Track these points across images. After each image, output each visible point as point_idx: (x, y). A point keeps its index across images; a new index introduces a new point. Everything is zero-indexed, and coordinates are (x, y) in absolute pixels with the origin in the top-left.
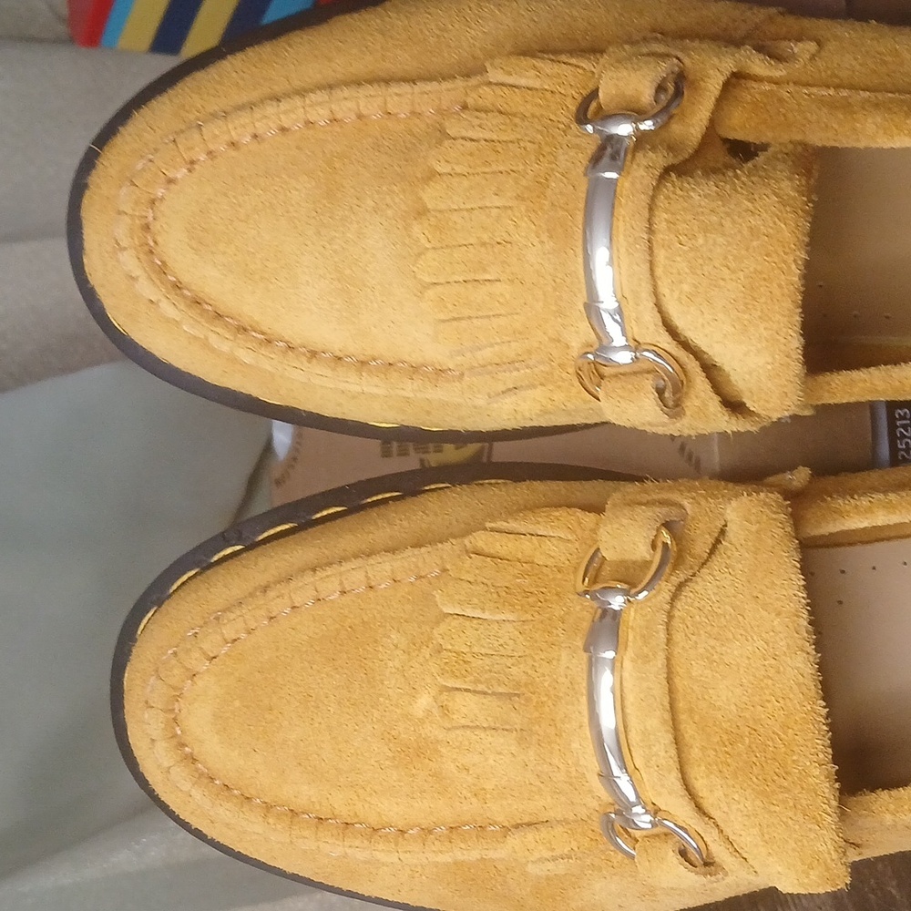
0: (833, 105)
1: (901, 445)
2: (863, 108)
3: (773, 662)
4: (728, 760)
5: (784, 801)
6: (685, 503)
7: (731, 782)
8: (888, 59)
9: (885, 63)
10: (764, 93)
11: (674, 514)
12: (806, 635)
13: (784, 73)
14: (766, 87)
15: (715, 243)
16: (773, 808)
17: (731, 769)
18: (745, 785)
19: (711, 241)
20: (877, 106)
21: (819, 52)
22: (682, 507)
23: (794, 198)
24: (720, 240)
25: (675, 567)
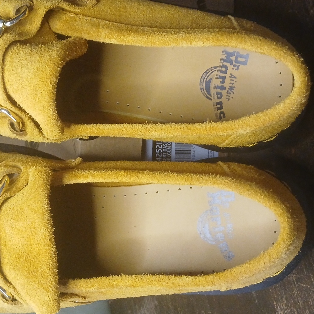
0: (93, 25)
1: (157, 151)
2: (103, 27)
3: (34, 230)
4: (17, 264)
5: (35, 281)
6: (22, 168)
7: (17, 273)
8: (122, 10)
9: (120, 11)
10: (71, 17)
11: (14, 171)
12: (47, 221)
13: (80, 10)
14: (72, 15)
15: (24, 72)
16: (31, 283)
17: (18, 267)
18: (22, 274)
19: (23, 71)
20: (108, 27)
21: (96, 4)
22: (20, 169)
23: (55, 58)
24: (26, 71)
25: (6, 191)
